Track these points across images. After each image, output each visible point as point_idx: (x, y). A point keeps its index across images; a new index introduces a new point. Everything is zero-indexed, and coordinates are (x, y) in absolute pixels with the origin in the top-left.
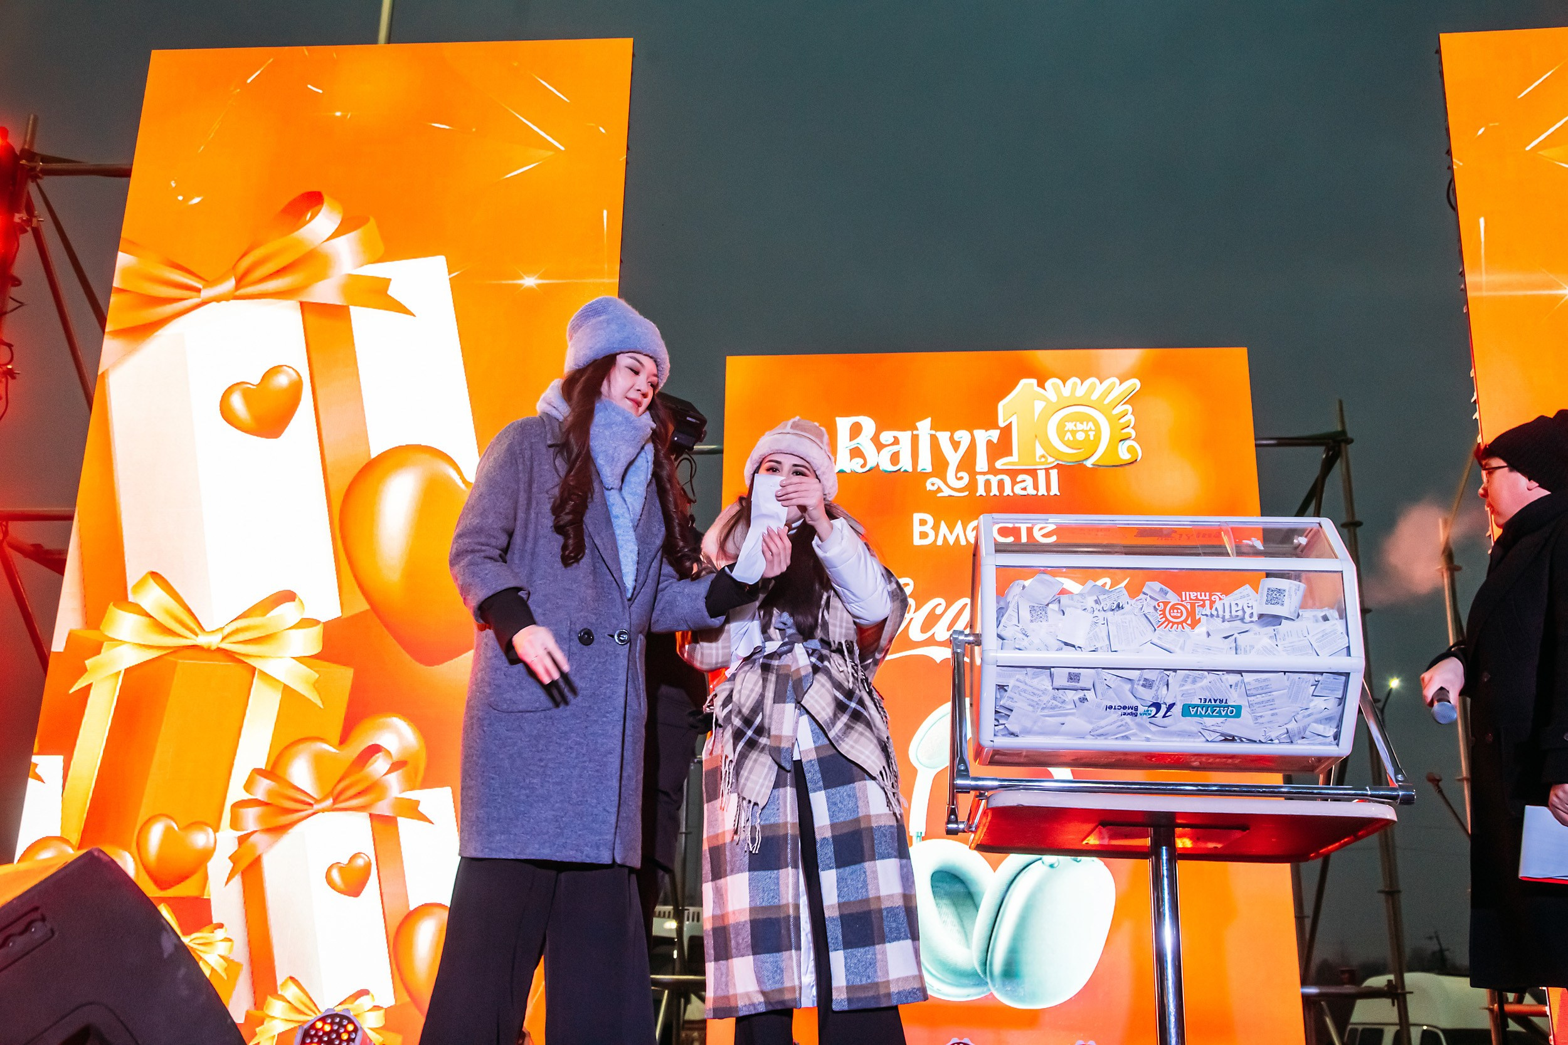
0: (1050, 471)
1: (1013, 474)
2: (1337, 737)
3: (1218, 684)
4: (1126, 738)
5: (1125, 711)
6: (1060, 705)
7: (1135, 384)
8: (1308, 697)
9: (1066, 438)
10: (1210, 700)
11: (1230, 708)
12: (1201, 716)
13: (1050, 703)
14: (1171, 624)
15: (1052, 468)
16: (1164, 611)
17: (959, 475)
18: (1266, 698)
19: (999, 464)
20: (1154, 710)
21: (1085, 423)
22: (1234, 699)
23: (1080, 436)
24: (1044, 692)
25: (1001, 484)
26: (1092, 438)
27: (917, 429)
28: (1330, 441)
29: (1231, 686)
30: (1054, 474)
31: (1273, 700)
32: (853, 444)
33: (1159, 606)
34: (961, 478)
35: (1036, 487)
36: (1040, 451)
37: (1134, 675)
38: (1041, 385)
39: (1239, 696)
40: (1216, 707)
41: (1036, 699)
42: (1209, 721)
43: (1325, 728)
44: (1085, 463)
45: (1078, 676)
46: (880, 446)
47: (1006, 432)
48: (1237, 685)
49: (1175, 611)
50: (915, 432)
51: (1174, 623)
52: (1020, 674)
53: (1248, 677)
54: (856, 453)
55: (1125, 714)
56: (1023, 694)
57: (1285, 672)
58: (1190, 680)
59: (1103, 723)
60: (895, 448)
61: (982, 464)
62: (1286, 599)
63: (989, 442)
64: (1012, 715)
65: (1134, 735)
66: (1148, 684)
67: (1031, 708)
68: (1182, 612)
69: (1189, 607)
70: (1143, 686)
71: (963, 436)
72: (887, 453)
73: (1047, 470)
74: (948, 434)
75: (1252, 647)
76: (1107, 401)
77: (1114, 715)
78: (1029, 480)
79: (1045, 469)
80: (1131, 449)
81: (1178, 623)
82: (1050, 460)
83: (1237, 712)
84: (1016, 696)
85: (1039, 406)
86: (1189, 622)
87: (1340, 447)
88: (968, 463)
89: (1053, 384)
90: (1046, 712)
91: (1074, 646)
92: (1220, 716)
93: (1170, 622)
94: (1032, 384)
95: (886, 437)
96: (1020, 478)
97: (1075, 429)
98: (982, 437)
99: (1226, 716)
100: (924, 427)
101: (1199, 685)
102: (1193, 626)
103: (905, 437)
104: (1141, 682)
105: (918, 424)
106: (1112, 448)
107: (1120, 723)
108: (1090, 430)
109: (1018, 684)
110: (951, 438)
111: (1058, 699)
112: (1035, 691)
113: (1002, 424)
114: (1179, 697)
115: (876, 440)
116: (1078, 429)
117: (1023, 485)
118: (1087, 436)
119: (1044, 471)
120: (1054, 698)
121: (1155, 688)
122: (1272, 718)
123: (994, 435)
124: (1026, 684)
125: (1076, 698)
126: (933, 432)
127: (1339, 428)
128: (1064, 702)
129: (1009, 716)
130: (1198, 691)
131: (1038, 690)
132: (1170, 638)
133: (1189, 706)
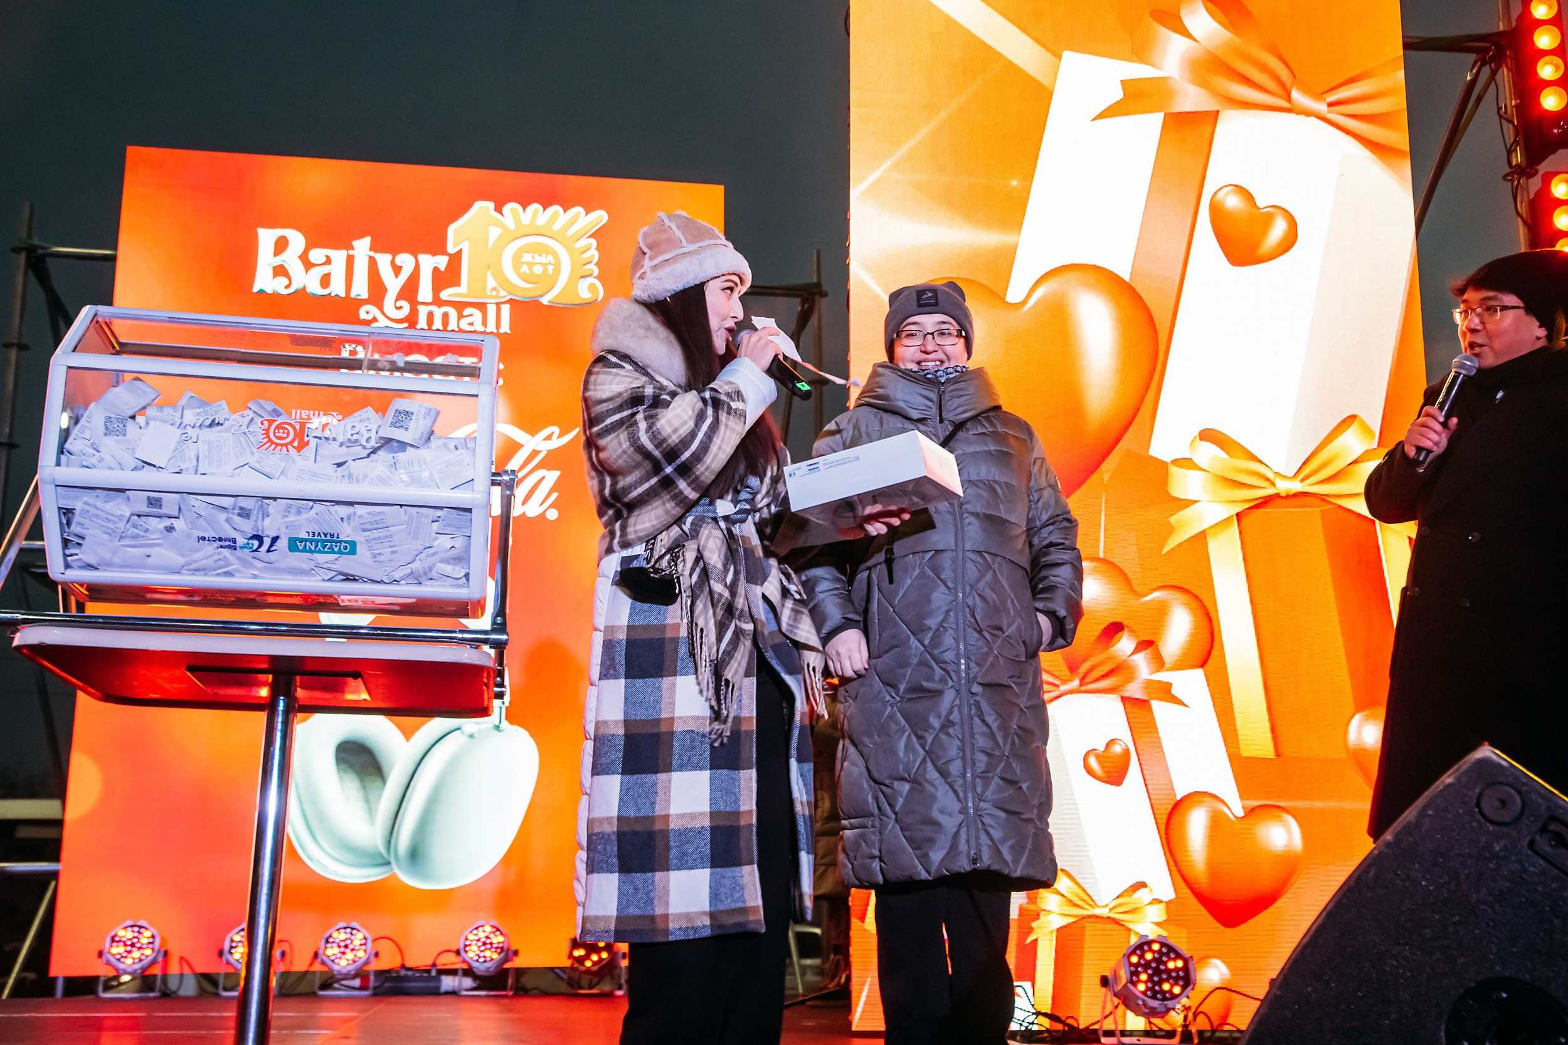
0: (502, 306)
1: (460, 306)
3: (326, 516)
4: (228, 574)
5: (221, 543)
6: (142, 533)
7: (602, 217)
8: (430, 534)
9: (522, 271)
10: (318, 533)
11: (343, 544)
12: (311, 551)
13: (130, 532)
14: (274, 446)
15: (504, 303)
16: (267, 431)
17: (399, 303)
18: (382, 533)
19: (445, 295)
20: (256, 543)
21: (544, 255)
22: (347, 532)
23: (538, 270)
24: (121, 518)
25: (445, 317)
26: (550, 272)
27: (353, 249)
28: (804, 293)
29: (342, 519)
30: (506, 309)
31: (392, 536)
32: (278, 260)
34: (401, 308)
35: (484, 323)
36: (491, 283)
37: (227, 502)
38: (499, 209)
39: (354, 530)
40: (327, 542)
41: (112, 526)
42: (321, 558)
43: (454, 570)
44: (540, 299)
45: (159, 500)
46: (308, 265)
47: (455, 260)
48: (349, 518)
49: (281, 431)
50: (351, 252)
51: (277, 445)
52: (88, 497)
53: (361, 510)
54: (280, 271)
55: (221, 547)
56: (95, 519)
57: (401, 506)
58: (293, 511)
59: (197, 556)
60: (325, 269)
61: (425, 292)
62: (412, 424)
63: (436, 270)
64: (85, 543)
65: (237, 571)
66: (245, 514)
67: (106, 537)
68: (288, 432)
69: (298, 427)
70: (239, 515)
71: (406, 261)
72: (317, 273)
73: (498, 304)
74: (389, 257)
75: (366, 476)
76: (569, 233)
77: (210, 548)
78: (477, 315)
79: (497, 304)
80: (592, 288)
81: (282, 445)
82: (503, 293)
83: (351, 548)
84: (86, 522)
85: (494, 233)
86: (296, 444)
87: (813, 300)
88: (409, 291)
89: (512, 210)
90: (126, 542)
91: (154, 466)
92: (333, 552)
93: (272, 442)
94: (488, 208)
95: (317, 255)
96: (467, 311)
97: (532, 261)
98: (429, 263)
99: (340, 552)
100: (362, 247)
101: (305, 516)
102: (299, 449)
103: (339, 257)
104: (236, 511)
105: (355, 243)
106: (572, 284)
107: (217, 557)
108: (550, 263)
109: (87, 508)
110: (393, 262)
111: (139, 527)
112: (108, 516)
113: (451, 249)
114: (283, 530)
115: (304, 258)
116: (536, 261)
117: (469, 320)
118: (546, 270)
119: (495, 306)
120: (135, 525)
121: (253, 518)
122: (394, 556)
123: (442, 262)
124: (97, 508)
125: (161, 526)
126: (372, 254)
127: (815, 280)
128: (147, 530)
129: (80, 545)
130: (305, 524)
131: (113, 515)
132: (273, 460)
133: (296, 539)
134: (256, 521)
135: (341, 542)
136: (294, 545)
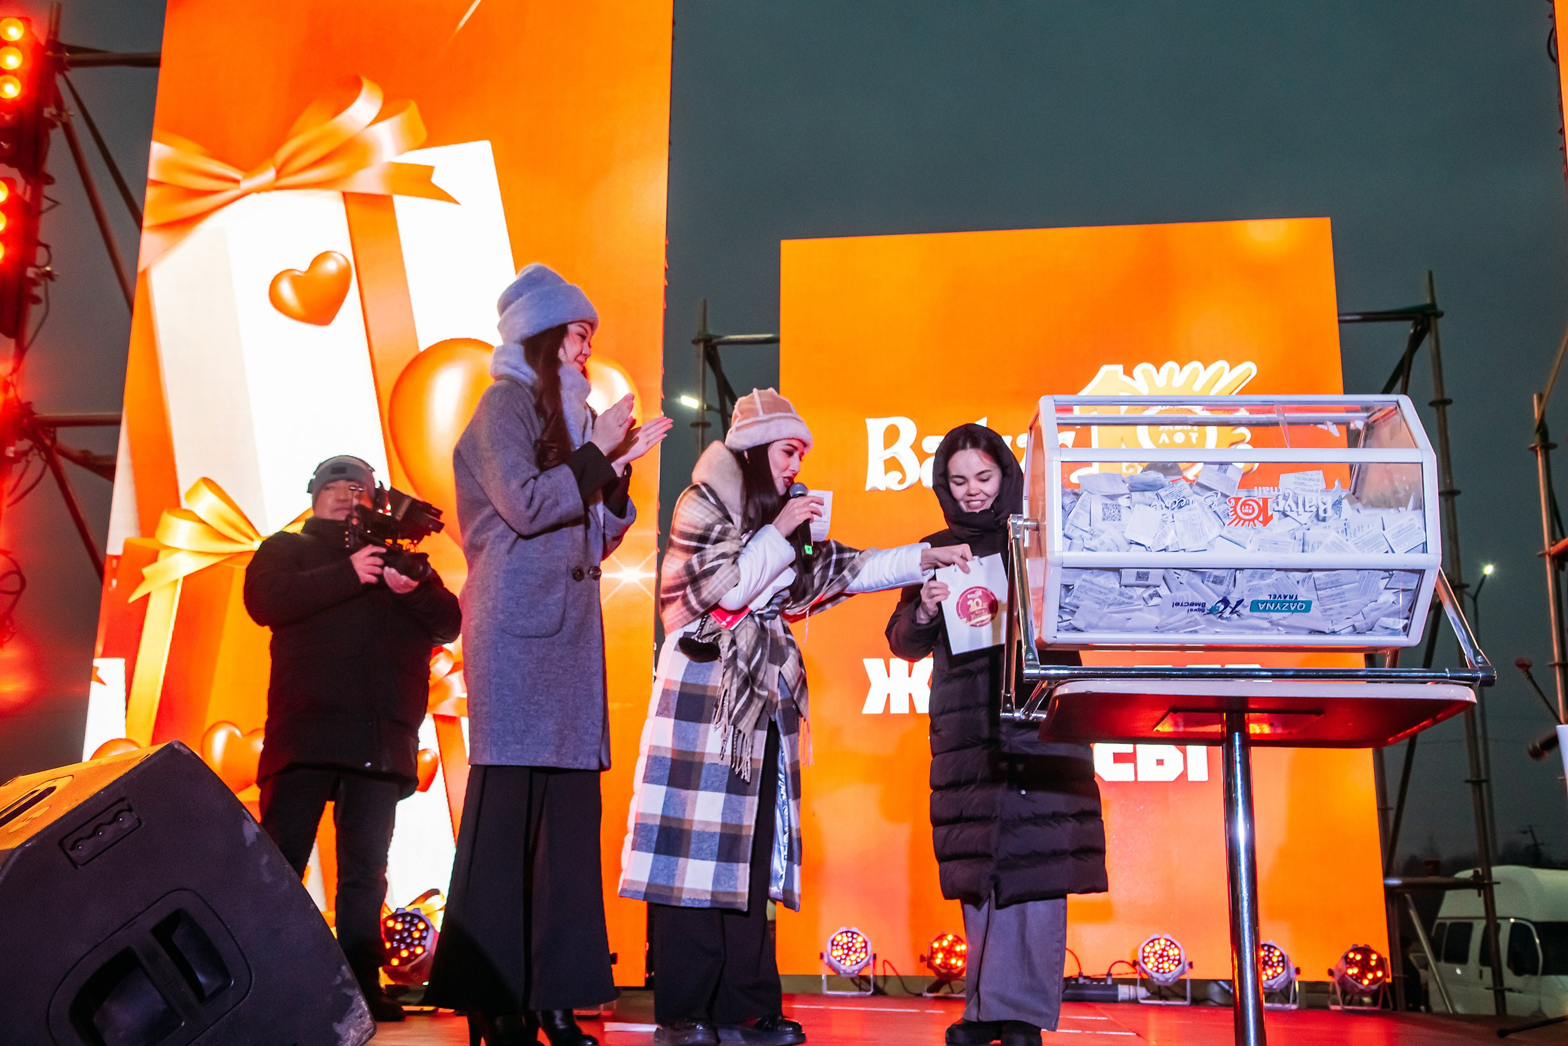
2: (1406, 629)
3: (1286, 582)
4: (1195, 633)
5: (1191, 607)
6: (1127, 601)
8: (1376, 591)
10: (1280, 596)
12: (1270, 610)
13: (1118, 600)
14: (1242, 521)
16: (1235, 508)
18: (1335, 591)
20: (1223, 606)
22: (1303, 594)
24: (1111, 590)
29: (1298, 582)
31: (1343, 593)
33: (1230, 502)
39: (1307, 590)
40: (1285, 602)
41: (1102, 597)
42: (1279, 616)
43: (1394, 621)
45: (1146, 574)
48: (1304, 580)
49: (1247, 507)
51: (1245, 520)
52: (1086, 575)
53: (1316, 574)
55: (1192, 610)
56: (1089, 592)
58: (1258, 576)
59: (1172, 620)
64: (1078, 611)
65: (1203, 630)
66: (1218, 581)
67: (1097, 606)
68: (1253, 508)
69: (1261, 503)
70: (1213, 582)
75: (1320, 543)
77: (1183, 612)
81: (1249, 520)
83: (1307, 606)
84: (1082, 595)
86: (1261, 518)
90: (1113, 608)
91: (1141, 545)
92: (1290, 611)
93: (1241, 518)
99: (1296, 610)
101: (1267, 580)
102: (1264, 523)
104: (1211, 579)
107: (1189, 620)
109: (1084, 583)
111: (1125, 595)
112: (1103, 590)
114: (1246, 592)
120: (1121, 594)
121: (1226, 583)
122: (1342, 610)
124: (1092, 583)
125: (1146, 595)
128: (1132, 598)
129: (1075, 612)
130: (1267, 589)
131: (1105, 588)
132: (1241, 532)
133: (1258, 602)
134: (1228, 586)
135: (1298, 602)
136: (1255, 606)
